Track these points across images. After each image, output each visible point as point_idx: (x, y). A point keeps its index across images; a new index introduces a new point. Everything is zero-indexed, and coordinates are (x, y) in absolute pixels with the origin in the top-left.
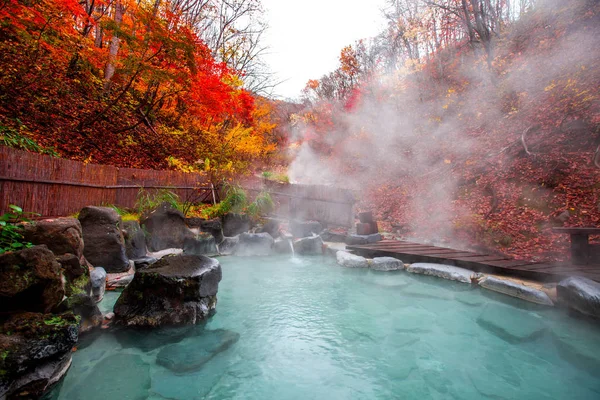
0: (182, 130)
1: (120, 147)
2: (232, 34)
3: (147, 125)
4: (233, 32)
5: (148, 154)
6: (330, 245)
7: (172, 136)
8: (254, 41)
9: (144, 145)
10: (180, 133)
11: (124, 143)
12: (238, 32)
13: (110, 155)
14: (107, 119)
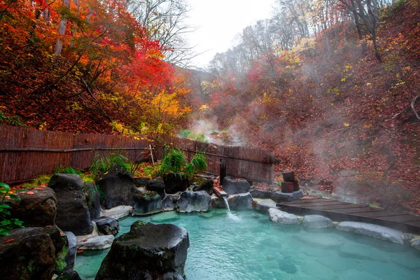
0: (117, 96)
1: (68, 112)
2: (155, 17)
3: (88, 92)
4: (156, 14)
5: (90, 117)
6: (259, 201)
7: (109, 101)
8: (174, 22)
9: (86, 109)
10: (117, 99)
11: (71, 108)
12: (160, 15)
13: (60, 119)
14: (56, 88)
